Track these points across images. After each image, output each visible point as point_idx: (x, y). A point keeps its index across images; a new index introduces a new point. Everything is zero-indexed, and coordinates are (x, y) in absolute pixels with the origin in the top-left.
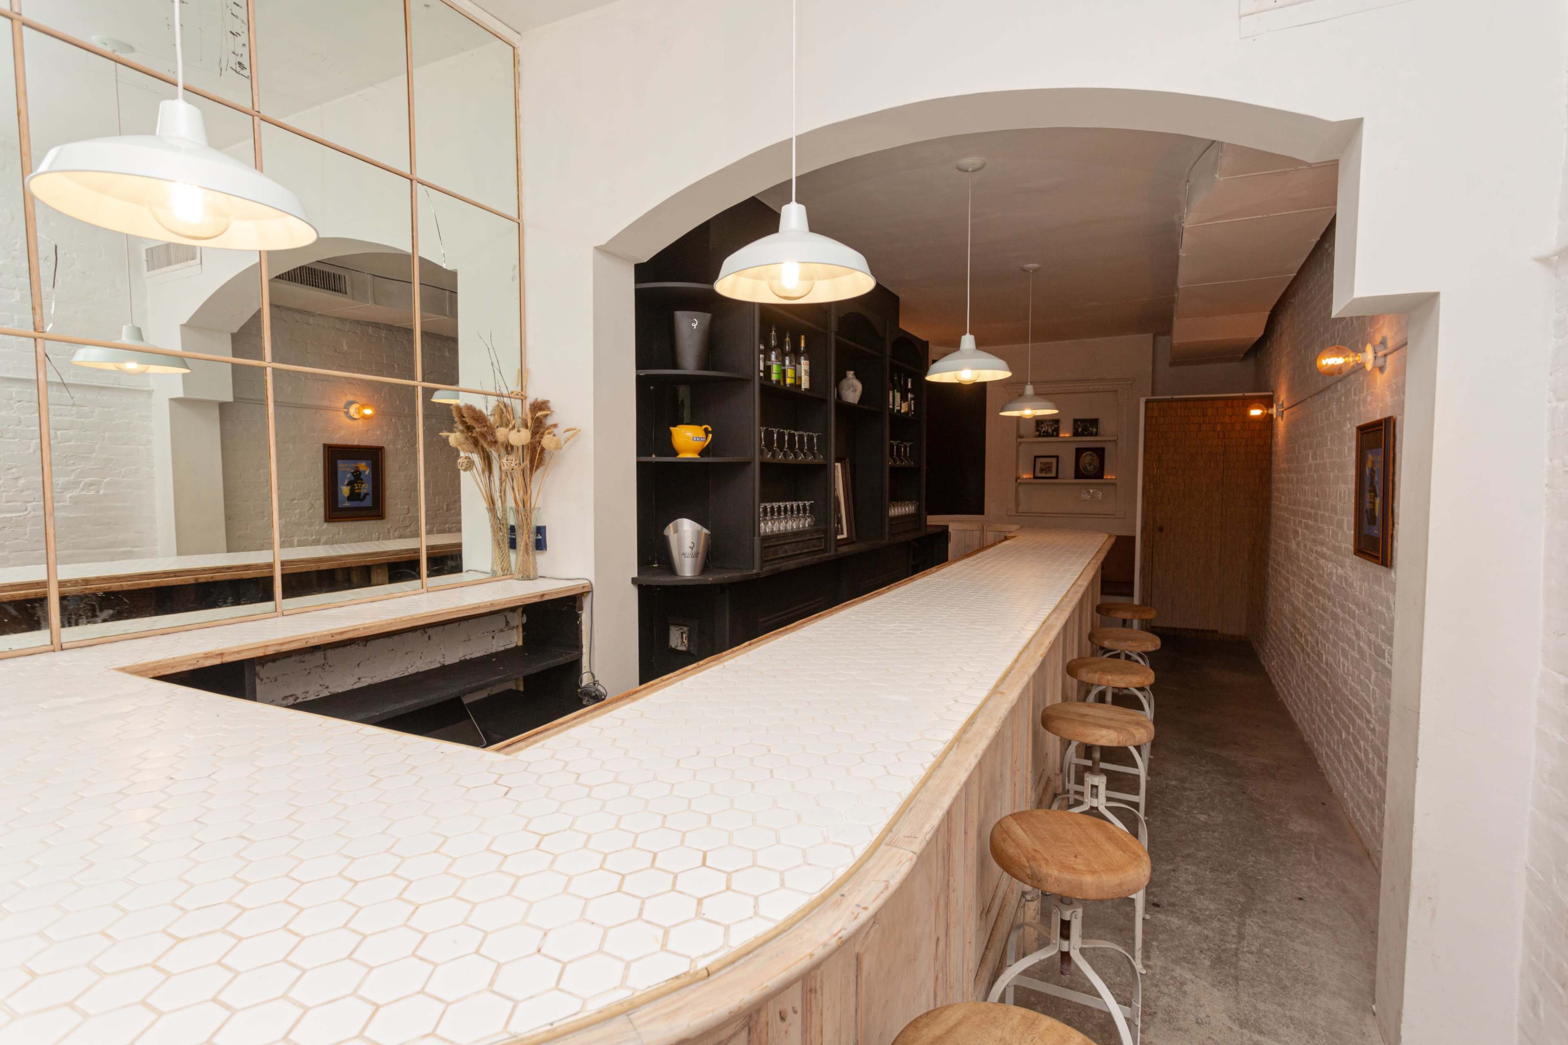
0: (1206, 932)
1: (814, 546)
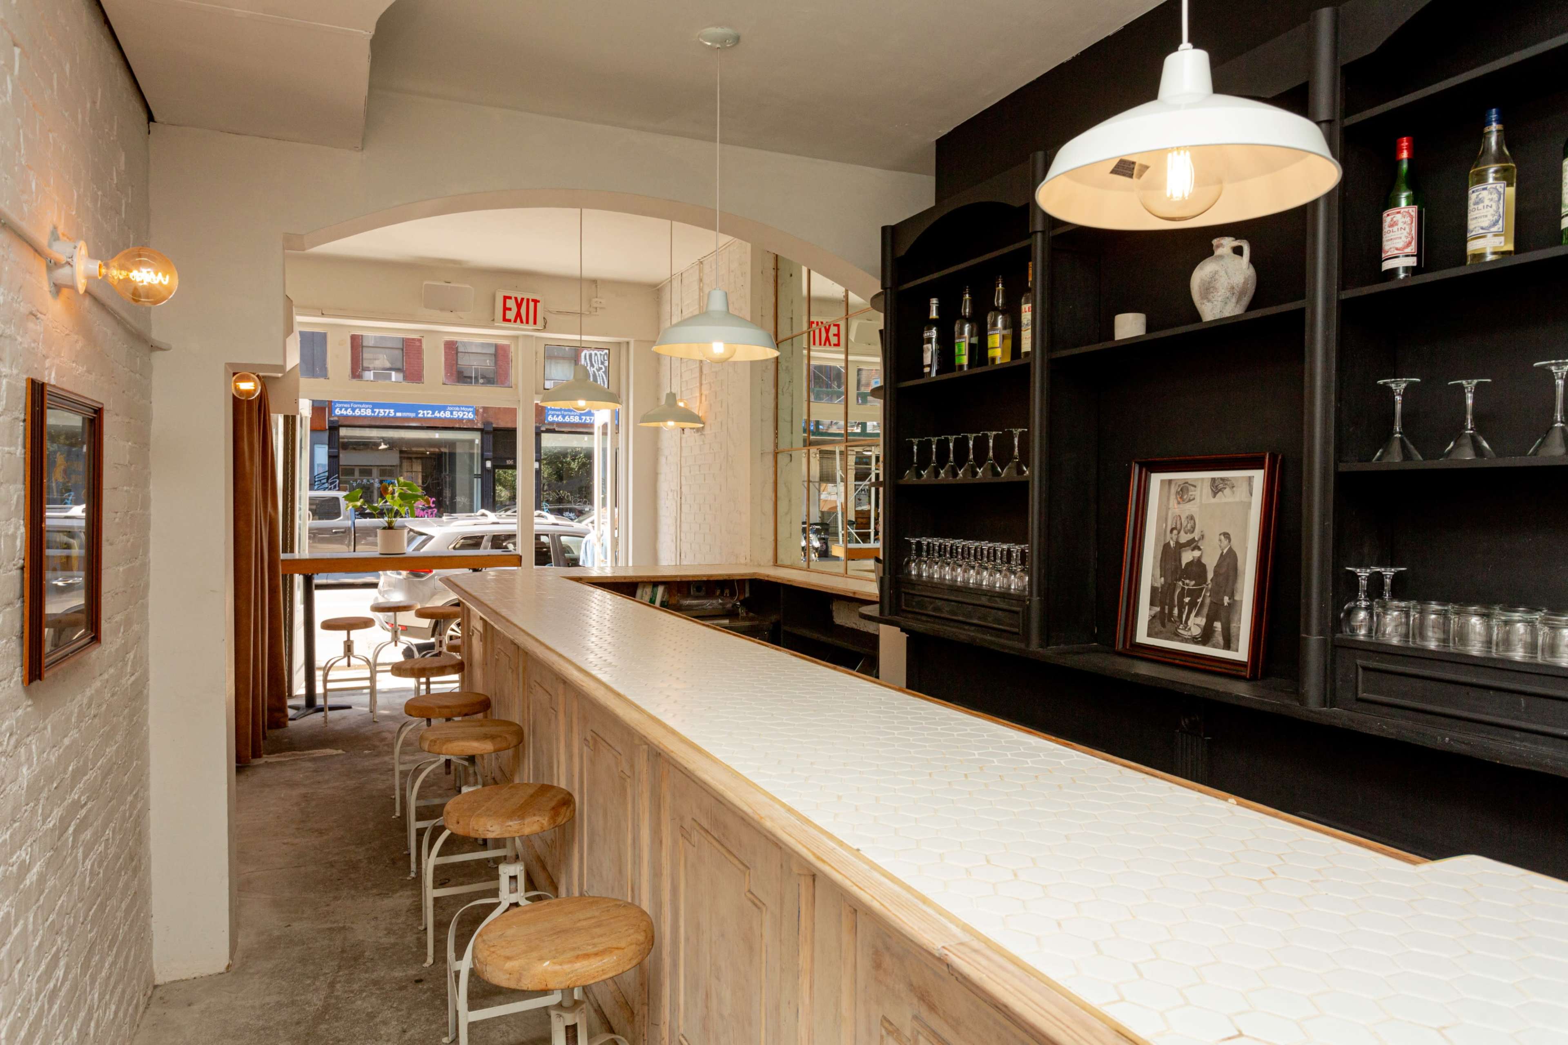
0: (367, 975)
1: (998, 621)
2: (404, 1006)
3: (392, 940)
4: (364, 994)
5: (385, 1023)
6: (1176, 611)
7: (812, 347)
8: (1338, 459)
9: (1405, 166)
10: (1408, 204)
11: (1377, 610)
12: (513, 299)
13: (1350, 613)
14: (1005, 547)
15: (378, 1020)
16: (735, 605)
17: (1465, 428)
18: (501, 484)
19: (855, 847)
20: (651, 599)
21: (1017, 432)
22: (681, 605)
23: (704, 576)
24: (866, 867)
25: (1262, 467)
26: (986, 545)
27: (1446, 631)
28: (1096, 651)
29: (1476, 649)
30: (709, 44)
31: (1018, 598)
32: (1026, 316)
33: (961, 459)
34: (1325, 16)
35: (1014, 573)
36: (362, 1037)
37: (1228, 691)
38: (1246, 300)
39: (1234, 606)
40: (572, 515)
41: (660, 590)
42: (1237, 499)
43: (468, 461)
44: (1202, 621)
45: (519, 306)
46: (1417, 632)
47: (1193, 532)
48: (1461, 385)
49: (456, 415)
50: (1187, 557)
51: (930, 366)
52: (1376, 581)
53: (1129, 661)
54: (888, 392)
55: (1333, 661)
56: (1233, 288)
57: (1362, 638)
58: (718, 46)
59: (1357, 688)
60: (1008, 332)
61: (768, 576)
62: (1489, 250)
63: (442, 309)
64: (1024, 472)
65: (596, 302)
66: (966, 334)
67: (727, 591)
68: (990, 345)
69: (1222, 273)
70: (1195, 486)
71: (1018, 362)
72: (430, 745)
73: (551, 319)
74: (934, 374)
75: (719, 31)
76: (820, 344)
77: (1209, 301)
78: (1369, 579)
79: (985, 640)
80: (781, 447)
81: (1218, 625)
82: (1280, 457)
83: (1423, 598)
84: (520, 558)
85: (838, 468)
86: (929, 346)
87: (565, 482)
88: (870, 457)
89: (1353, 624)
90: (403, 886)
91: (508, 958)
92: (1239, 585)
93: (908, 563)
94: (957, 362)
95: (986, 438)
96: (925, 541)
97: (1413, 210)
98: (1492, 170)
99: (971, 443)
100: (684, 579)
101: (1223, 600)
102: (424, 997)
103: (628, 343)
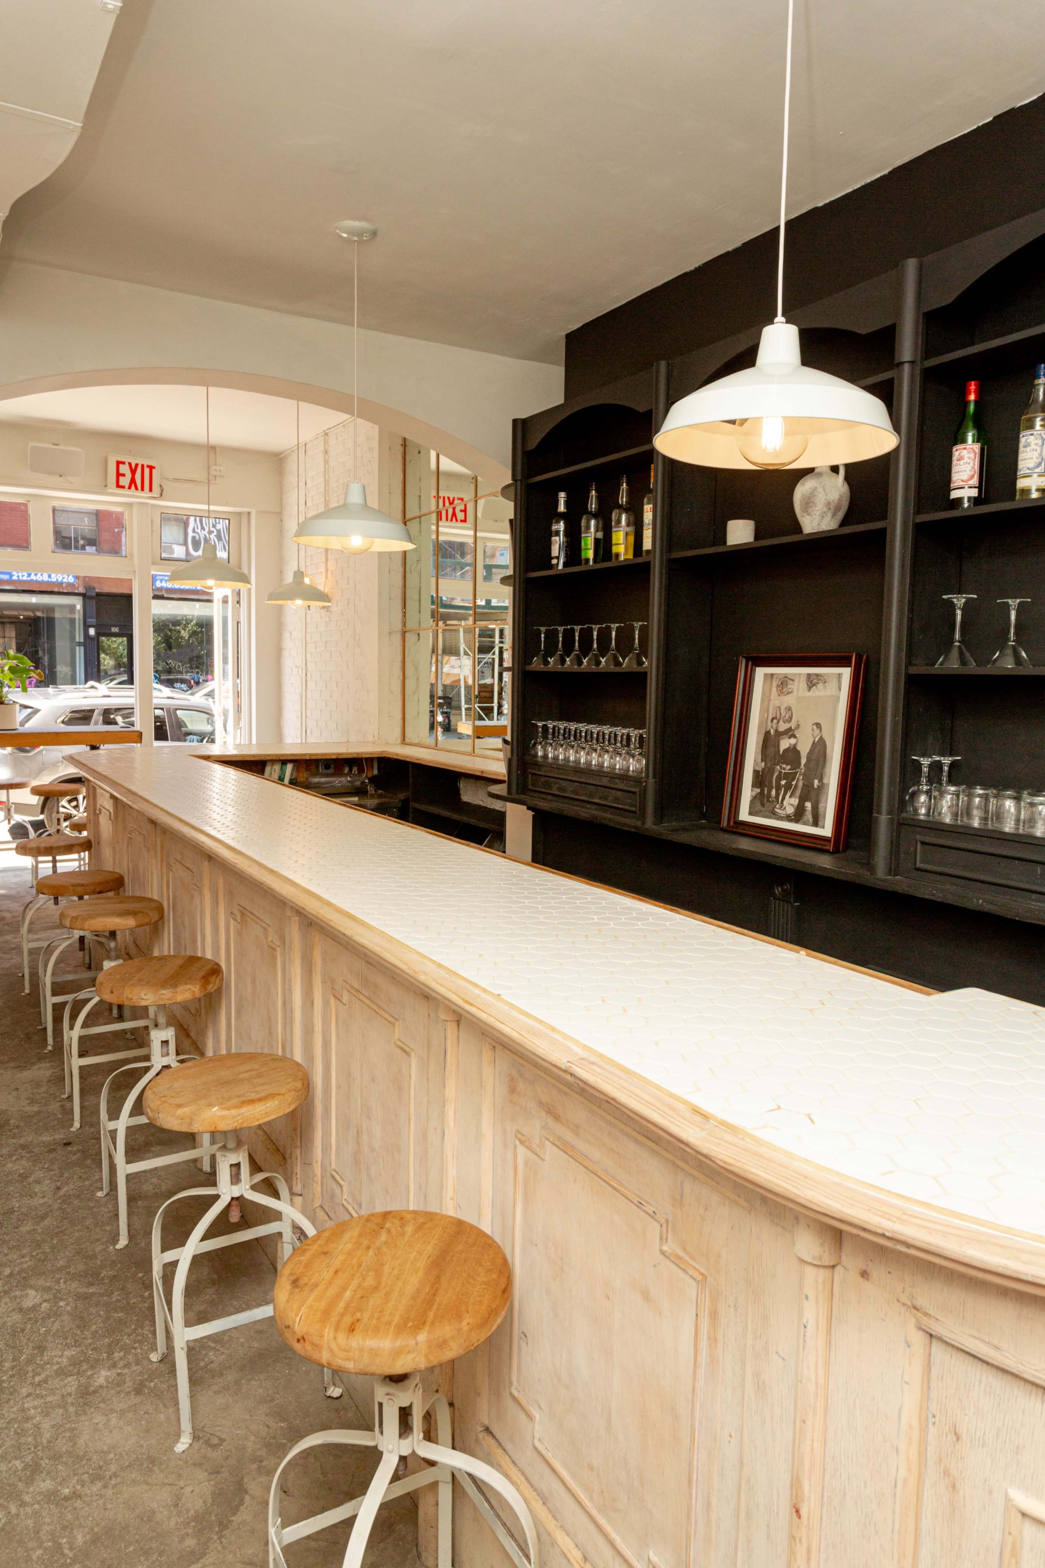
0: (14, 1141)
1: (617, 800)
2: (55, 1167)
3: (36, 1108)
4: (14, 1158)
5: (38, 1182)
6: (774, 792)
7: (440, 523)
8: (909, 663)
9: (972, 407)
10: (973, 442)
11: (935, 793)
12: (127, 465)
13: (914, 795)
14: (625, 731)
15: (31, 1180)
16: (363, 782)
17: (1009, 640)
18: (104, 652)
19: (497, 993)
20: (280, 777)
21: (637, 625)
22: (310, 783)
23: (334, 754)
24: (506, 1007)
25: (850, 666)
26: (607, 729)
27: (986, 811)
28: (702, 828)
29: (1009, 827)
30: (345, 235)
31: (636, 780)
32: (648, 517)
33: (586, 648)
34: (911, 265)
35: (633, 756)
36: (18, 1195)
37: (814, 863)
38: (841, 515)
39: (822, 787)
40: (184, 686)
41: (289, 767)
42: (828, 694)
43: (68, 627)
44: (795, 801)
45: (133, 472)
46: (965, 812)
47: (790, 722)
48: (1007, 603)
49: (54, 578)
50: (785, 744)
51: (558, 558)
52: (936, 767)
53: (733, 837)
54: (517, 580)
55: (898, 837)
56: (829, 503)
57: (922, 817)
58: (355, 238)
59: (915, 859)
60: (631, 529)
61: (397, 755)
62: (1034, 488)
63: (50, 473)
64: (644, 663)
65: (216, 470)
66: (592, 529)
67: (355, 769)
68: (614, 542)
69: (820, 490)
70: (793, 680)
71: (639, 560)
72: (71, 922)
73: (168, 487)
74: (560, 567)
75: (357, 224)
76: (447, 520)
77: (809, 514)
78: (930, 766)
79: (605, 818)
80: (409, 626)
81: (808, 805)
82: (865, 657)
83: (971, 785)
84: (140, 734)
85: (462, 640)
86: (557, 538)
87: (174, 650)
88: (493, 630)
89: (916, 804)
90: (41, 1058)
91: (180, 1106)
92: (827, 770)
93: (535, 744)
94: (583, 556)
95: (609, 629)
96: (550, 725)
97: (977, 447)
98: (1038, 419)
99: (595, 633)
100: (313, 758)
101: (813, 783)
102: (75, 1158)
103: (249, 513)
